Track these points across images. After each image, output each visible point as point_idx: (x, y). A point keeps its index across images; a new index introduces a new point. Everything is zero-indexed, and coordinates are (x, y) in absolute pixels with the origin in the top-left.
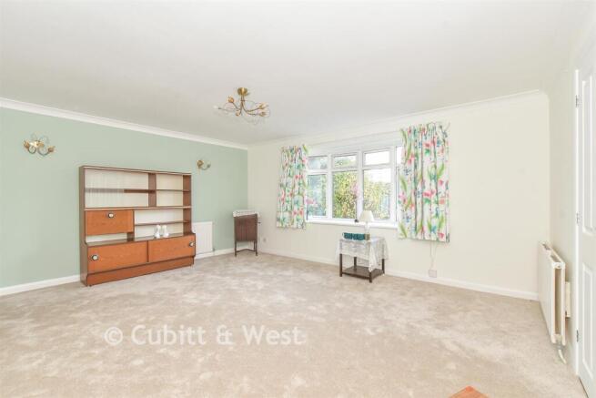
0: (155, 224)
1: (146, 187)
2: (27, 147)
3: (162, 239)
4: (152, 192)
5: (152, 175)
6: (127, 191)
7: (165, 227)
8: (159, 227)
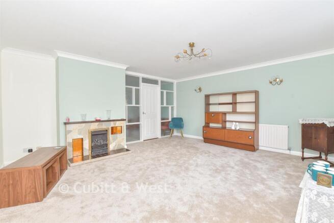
0: (233, 122)
1: (231, 101)
2: (196, 90)
3: (235, 130)
4: (234, 103)
5: (234, 95)
6: (220, 104)
7: (237, 123)
8: (234, 123)
